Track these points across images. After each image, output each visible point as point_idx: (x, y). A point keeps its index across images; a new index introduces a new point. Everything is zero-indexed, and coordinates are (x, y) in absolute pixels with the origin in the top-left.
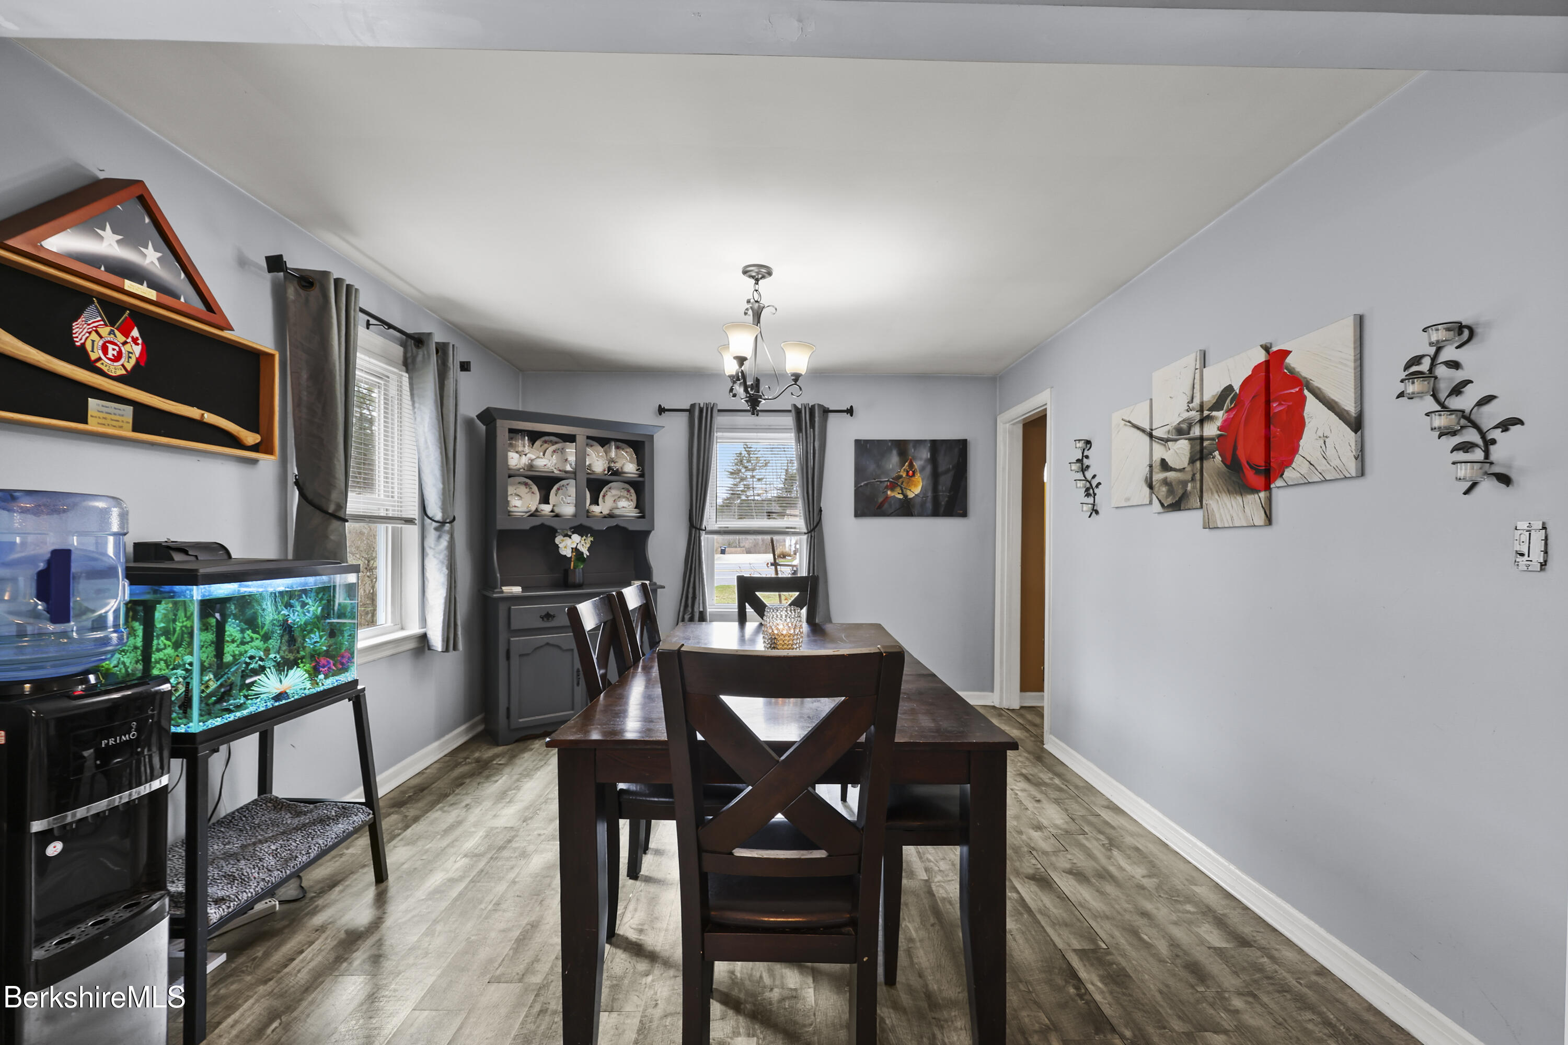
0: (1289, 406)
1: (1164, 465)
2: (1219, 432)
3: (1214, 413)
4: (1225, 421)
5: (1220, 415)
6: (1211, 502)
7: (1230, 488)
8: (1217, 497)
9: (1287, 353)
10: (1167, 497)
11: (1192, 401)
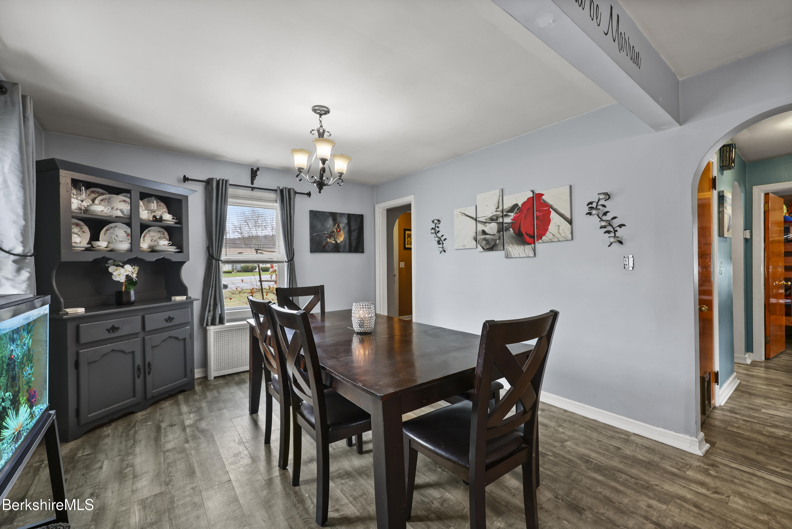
0: (543, 214)
1: (484, 232)
2: (512, 221)
3: (509, 214)
4: (514, 217)
5: (512, 215)
6: (509, 248)
7: (518, 243)
8: (511, 245)
9: (543, 195)
10: (486, 245)
11: (498, 208)
